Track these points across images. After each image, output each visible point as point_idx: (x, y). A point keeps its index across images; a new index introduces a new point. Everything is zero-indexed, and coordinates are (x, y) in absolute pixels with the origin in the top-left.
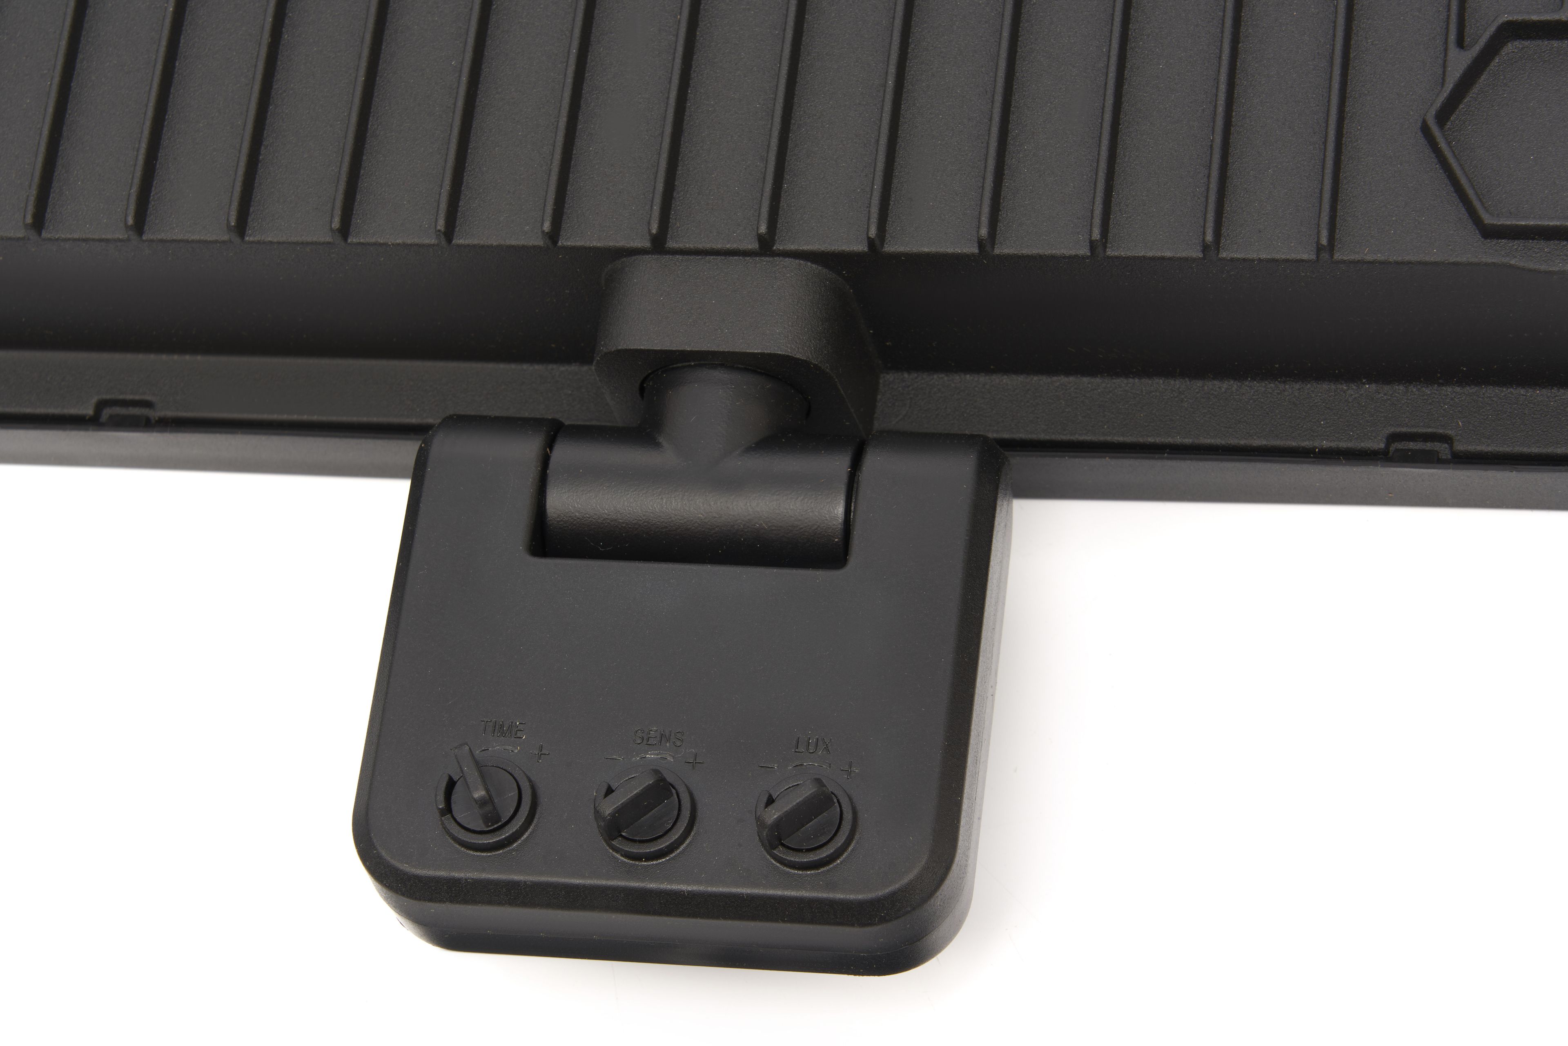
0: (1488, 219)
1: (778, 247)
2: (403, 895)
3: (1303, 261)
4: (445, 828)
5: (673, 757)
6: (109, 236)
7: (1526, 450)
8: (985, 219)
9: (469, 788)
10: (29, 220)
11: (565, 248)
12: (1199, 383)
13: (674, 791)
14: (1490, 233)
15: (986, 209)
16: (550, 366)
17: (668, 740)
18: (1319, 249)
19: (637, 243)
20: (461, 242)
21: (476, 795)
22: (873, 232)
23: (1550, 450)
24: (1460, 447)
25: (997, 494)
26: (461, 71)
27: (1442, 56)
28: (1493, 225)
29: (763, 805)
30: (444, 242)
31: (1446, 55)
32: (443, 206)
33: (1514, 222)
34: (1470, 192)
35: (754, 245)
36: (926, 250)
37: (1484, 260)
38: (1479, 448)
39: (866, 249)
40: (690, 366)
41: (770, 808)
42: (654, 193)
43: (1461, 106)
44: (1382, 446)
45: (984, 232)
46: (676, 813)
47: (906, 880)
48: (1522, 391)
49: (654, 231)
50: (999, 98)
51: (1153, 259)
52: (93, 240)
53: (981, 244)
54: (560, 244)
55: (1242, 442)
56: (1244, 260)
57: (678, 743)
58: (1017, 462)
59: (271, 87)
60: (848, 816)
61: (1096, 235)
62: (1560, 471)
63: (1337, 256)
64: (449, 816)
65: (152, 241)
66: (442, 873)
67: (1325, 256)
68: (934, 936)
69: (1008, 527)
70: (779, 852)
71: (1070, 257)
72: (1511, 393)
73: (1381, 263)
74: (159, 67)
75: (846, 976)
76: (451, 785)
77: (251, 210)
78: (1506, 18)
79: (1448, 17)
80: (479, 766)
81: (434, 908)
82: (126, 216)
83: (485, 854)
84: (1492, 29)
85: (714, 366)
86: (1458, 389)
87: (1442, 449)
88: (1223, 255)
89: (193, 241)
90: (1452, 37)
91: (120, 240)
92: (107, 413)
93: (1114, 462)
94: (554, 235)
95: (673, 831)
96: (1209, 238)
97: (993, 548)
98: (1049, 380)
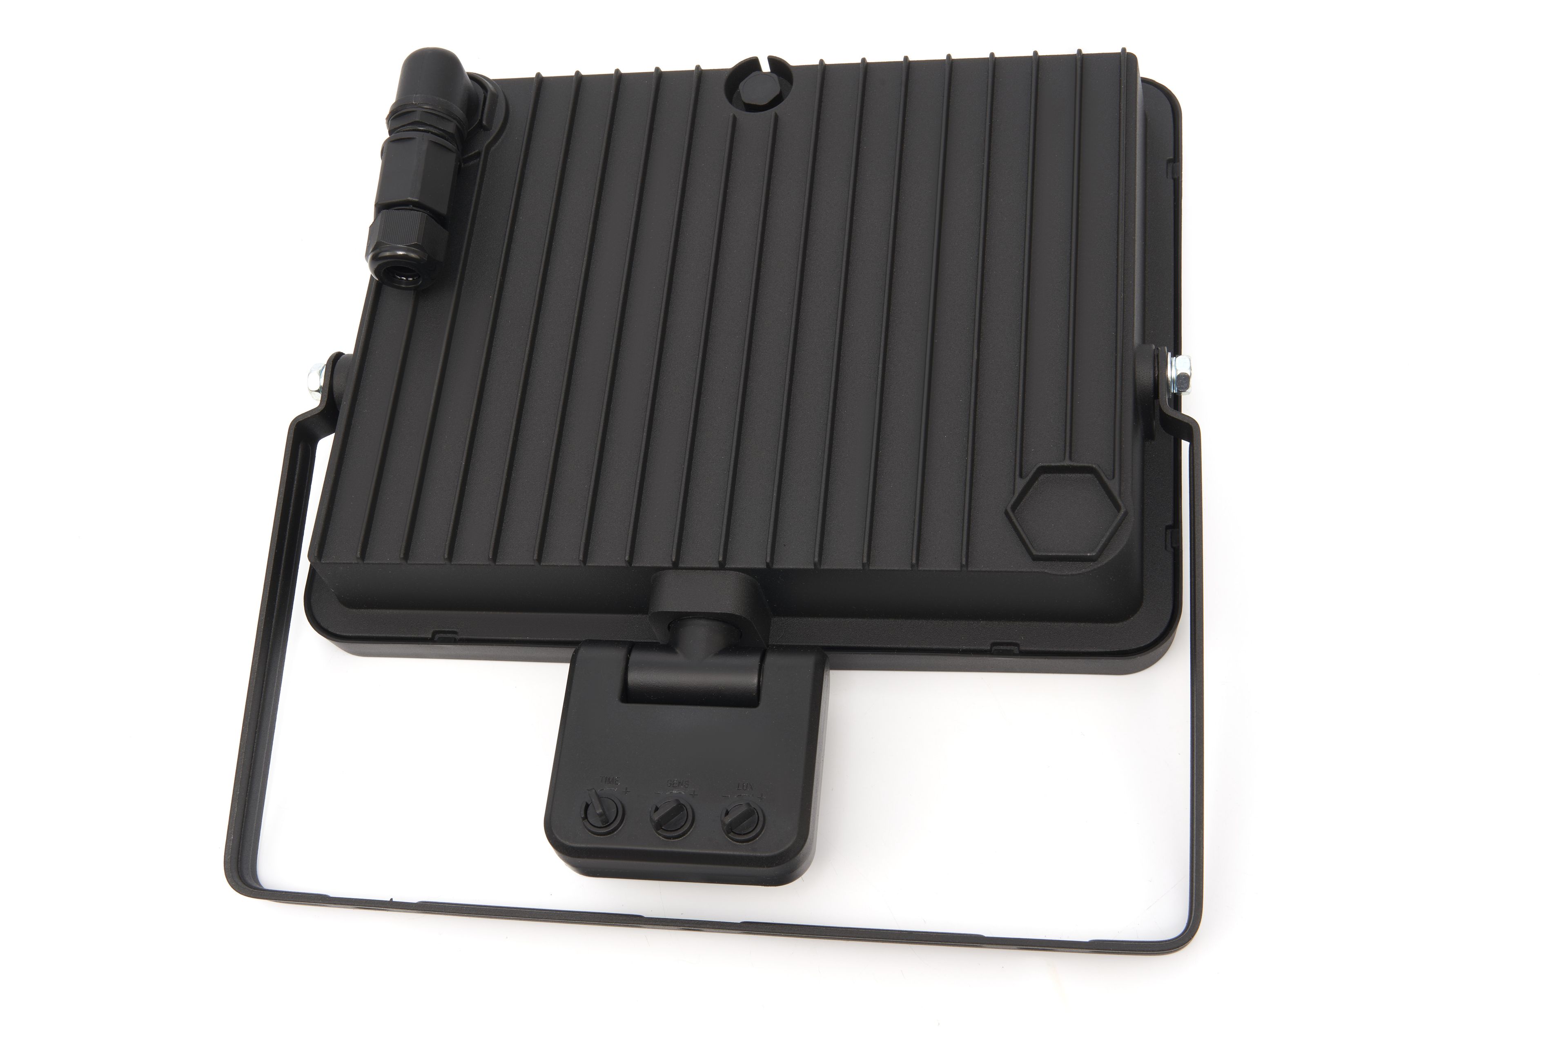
0: (1035, 553)
1: (727, 566)
2: (566, 855)
3: (955, 571)
4: (585, 825)
5: (684, 792)
6: (437, 563)
7: (1051, 649)
8: (817, 554)
9: (595, 808)
10: (402, 556)
11: (635, 567)
12: (909, 621)
13: (685, 808)
14: (1036, 558)
15: (817, 550)
16: (629, 615)
17: (682, 785)
18: (962, 566)
19: (666, 565)
20: (590, 564)
21: (598, 812)
22: (768, 560)
23: (1062, 649)
24: (1023, 648)
25: (824, 671)
26: (589, 490)
27: (1013, 481)
28: (1037, 555)
29: (724, 814)
30: (582, 565)
31: (1015, 481)
32: (582, 549)
33: (1046, 554)
34: (1027, 541)
35: (717, 566)
36: (791, 567)
37: (1033, 570)
38: (1031, 649)
39: (765, 567)
40: (690, 618)
41: (727, 816)
42: (673, 543)
43: (1022, 503)
44: (989, 648)
45: (816, 559)
46: (686, 818)
47: (787, 846)
48: (1049, 624)
49: (673, 560)
50: (822, 501)
51: (890, 570)
52: (430, 564)
53: (815, 564)
54: (633, 565)
55: (928, 647)
56: (930, 571)
57: (687, 786)
58: (832, 656)
59: (507, 497)
60: (761, 819)
61: (865, 560)
62: (1067, 659)
63: (970, 569)
64: (586, 820)
65: (456, 564)
66: (583, 845)
67: (964, 569)
68: (799, 870)
69: (828, 687)
70: (731, 835)
71: (854, 570)
72: (1044, 624)
73: (988, 572)
74: (459, 489)
75: (761, 886)
76: (587, 806)
77: (499, 551)
78: (1041, 464)
79: (1015, 464)
80: (599, 798)
81: (580, 861)
82: (444, 554)
83: (602, 837)
84: (1035, 469)
85: (700, 618)
86: (1021, 623)
87: (1015, 649)
88: (920, 568)
89: (473, 565)
90: (1017, 473)
91: (441, 564)
92: (437, 636)
93: (873, 656)
94: (630, 562)
95: (685, 826)
96: (914, 561)
97: (822, 697)
98: (844, 620)
